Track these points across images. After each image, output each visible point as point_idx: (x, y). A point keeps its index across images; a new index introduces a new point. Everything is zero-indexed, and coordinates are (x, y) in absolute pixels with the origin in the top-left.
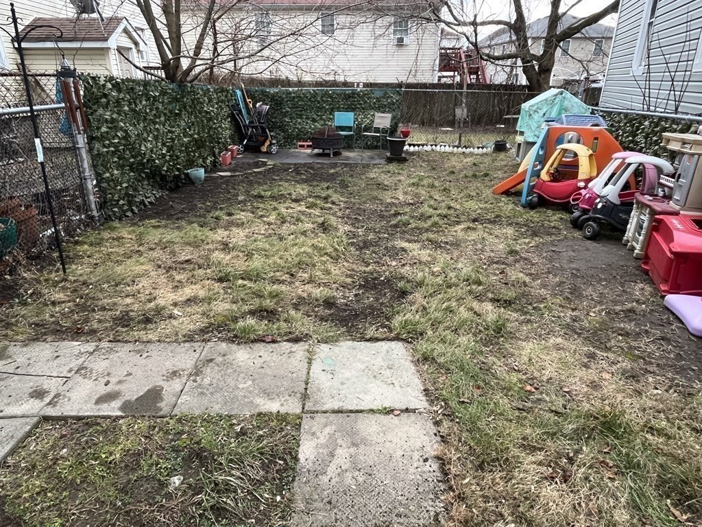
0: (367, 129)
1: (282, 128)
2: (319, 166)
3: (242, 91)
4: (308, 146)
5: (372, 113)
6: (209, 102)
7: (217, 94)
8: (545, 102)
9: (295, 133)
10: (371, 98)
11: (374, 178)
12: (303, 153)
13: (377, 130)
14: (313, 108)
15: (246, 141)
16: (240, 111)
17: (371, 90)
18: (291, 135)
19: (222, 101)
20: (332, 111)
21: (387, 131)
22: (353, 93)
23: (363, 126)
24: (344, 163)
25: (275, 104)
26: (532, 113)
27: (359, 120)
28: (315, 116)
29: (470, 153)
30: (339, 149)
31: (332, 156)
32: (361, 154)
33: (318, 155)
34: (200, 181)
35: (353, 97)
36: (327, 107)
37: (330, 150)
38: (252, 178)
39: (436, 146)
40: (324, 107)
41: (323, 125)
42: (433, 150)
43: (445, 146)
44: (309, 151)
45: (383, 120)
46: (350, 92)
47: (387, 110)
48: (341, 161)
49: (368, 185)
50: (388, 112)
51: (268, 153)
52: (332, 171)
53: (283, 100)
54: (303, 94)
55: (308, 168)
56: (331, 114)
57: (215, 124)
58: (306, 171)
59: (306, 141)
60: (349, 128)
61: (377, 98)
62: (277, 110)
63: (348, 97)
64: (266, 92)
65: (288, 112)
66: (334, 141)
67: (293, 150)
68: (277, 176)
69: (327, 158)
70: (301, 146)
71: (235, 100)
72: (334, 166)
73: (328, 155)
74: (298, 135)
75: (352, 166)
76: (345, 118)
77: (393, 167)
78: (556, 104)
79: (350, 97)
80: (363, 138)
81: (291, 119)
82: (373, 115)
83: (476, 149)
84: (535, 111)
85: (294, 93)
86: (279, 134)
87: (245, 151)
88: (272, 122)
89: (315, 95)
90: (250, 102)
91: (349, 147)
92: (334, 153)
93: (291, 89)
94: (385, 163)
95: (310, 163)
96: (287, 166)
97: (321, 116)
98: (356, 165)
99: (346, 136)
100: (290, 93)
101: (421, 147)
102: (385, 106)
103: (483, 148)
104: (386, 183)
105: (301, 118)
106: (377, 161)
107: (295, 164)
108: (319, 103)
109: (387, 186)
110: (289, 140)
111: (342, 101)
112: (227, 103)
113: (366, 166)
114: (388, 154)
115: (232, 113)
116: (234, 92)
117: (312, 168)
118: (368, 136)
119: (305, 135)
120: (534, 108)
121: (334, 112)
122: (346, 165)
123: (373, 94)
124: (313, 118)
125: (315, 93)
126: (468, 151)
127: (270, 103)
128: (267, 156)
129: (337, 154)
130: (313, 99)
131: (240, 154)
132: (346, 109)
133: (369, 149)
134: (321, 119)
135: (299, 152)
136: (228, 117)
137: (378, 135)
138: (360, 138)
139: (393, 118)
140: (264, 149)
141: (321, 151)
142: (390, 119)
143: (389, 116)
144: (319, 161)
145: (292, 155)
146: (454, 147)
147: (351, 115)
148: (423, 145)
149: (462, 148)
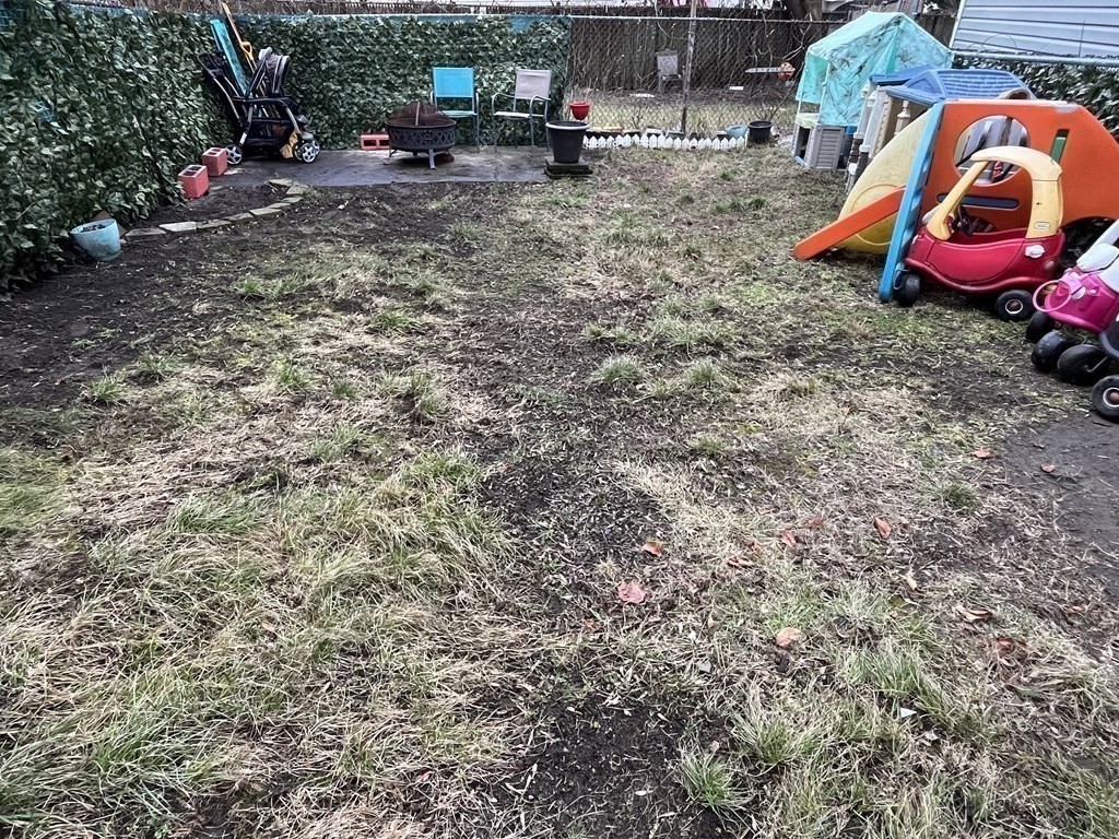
0: (502, 103)
1: (326, 106)
2: (405, 192)
3: (228, 23)
4: (383, 143)
5: (511, 69)
6: (130, 48)
7: (155, 29)
8: (862, 41)
9: (353, 115)
10: (506, 35)
11: (526, 223)
12: (373, 159)
13: (523, 105)
14: (385, 59)
15: (244, 135)
16: (227, 69)
17: (506, 18)
18: (344, 120)
19: (172, 46)
20: (427, 65)
21: (542, 108)
22: (471, 26)
23: (493, 97)
24: (458, 184)
25: (304, 51)
26: (836, 66)
27: (485, 84)
28: (391, 77)
29: (706, 149)
30: (447, 149)
31: (433, 166)
32: (492, 157)
33: (405, 163)
34: (109, 254)
35: (469, 35)
36: (416, 56)
37: (427, 152)
38: (247, 235)
39: (639, 134)
40: (410, 57)
41: (409, 97)
42: (634, 145)
43: (657, 135)
44: (384, 154)
45: (533, 84)
46: (462, 22)
47: (540, 61)
48: (453, 179)
49: (515, 242)
50: (543, 66)
51: (297, 161)
52: (433, 206)
53: (319, 41)
54: (362, 27)
55: (380, 199)
56: (424, 72)
57: (152, 102)
58: (376, 208)
59: (379, 132)
60: (465, 103)
61: (519, 35)
62: (309, 65)
63: (458, 33)
64: (280, 23)
65: (333, 68)
66: (436, 133)
67: (352, 152)
68: (311, 223)
69: (422, 171)
70: (368, 143)
71: (212, 42)
72: (437, 191)
73: (424, 163)
74: (360, 119)
75: (478, 190)
76: (453, 82)
77: (562, 189)
78: (886, 45)
79: (462, 33)
80: (494, 123)
81: (341, 83)
82: (513, 73)
83: (717, 140)
84: (844, 60)
85: (342, 25)
86: (320, 119)
87: (244, 160)
88: (302, 92)
89: (387, 30)
90: (247, 48)
91: (468, 143)
92: (436, 158)
93: (334, 17)
94: (545, 178)
95: (385, 186)
96: (334, 196)
97: (405, 76)
98: (485, 187)
99: (459, 120)
100: (334, 26)
101: (611, 138)
102: (536, 51)
103: (729, 137)
104: (555, 235)
105: (363, 82)
106: (528, 176)
107: (353, 190)
108: (397, 46)
109: (559, 245)
110: (341, 131)
111: (448, 42)
112: (187, 50)
113: (507, 189)
114: (551, 159)
115: (205, 72)
116: (208, 25)
117: (390, 199)
118: (503, 119)
119: (374, 119)
120: (841, 55)
121: (430, 67)
122: (464, 187)
123: (511, 26)
124: (389, 82)
125: (388, 24)
126: (701, 144)
127: (291, 50)
128: (293, 169)
129: (444, 160)
130: (384, 39)
131: (234, 166)
132: (457, 60)
133: (508, 144)
134: (405, 83)
135: (365, 158)
136: (195, 82)
137: (526, 115)
138: (489, 122)
139: (555, 78)
140: (287, 152)
141: (410, 154)
142: (549, 81)
143: (547, 74)
144: (405, 179)
145: (349, 166)
146: (675, 136)
147: (468, 72)
148: (615, 135)
149: (690, 139)
